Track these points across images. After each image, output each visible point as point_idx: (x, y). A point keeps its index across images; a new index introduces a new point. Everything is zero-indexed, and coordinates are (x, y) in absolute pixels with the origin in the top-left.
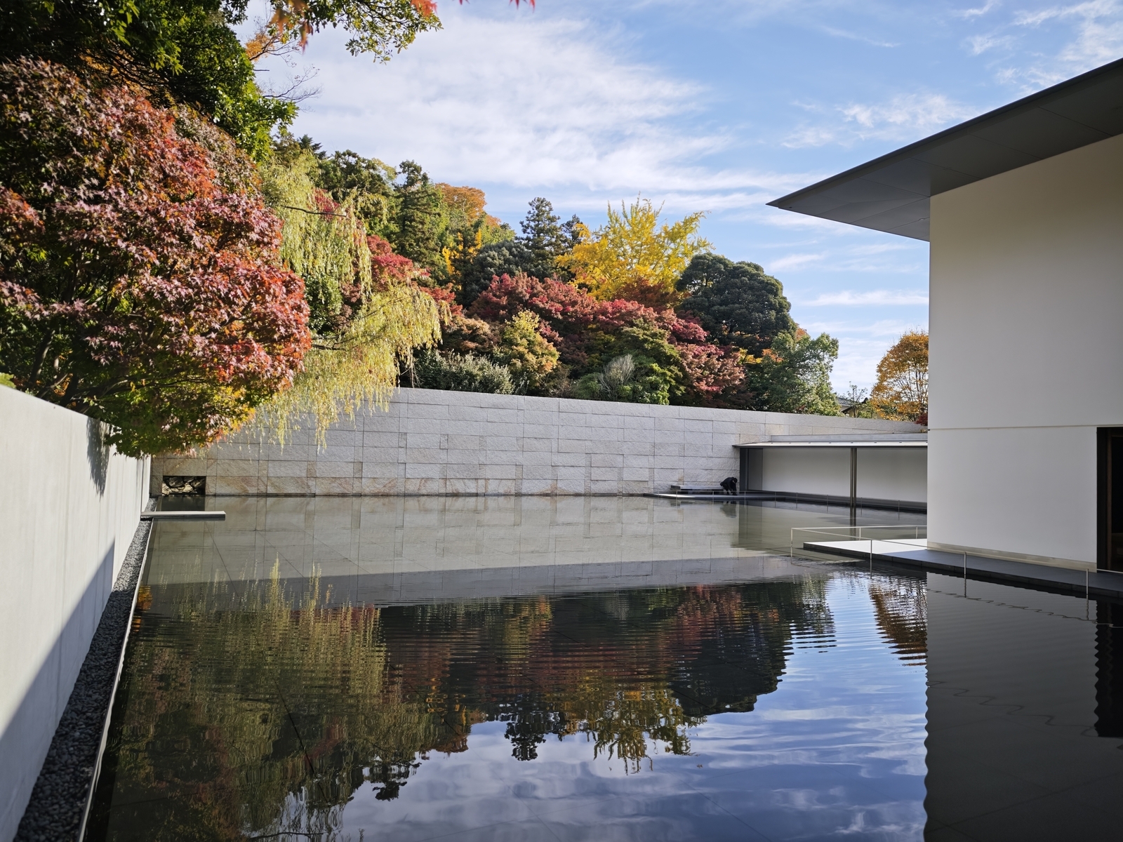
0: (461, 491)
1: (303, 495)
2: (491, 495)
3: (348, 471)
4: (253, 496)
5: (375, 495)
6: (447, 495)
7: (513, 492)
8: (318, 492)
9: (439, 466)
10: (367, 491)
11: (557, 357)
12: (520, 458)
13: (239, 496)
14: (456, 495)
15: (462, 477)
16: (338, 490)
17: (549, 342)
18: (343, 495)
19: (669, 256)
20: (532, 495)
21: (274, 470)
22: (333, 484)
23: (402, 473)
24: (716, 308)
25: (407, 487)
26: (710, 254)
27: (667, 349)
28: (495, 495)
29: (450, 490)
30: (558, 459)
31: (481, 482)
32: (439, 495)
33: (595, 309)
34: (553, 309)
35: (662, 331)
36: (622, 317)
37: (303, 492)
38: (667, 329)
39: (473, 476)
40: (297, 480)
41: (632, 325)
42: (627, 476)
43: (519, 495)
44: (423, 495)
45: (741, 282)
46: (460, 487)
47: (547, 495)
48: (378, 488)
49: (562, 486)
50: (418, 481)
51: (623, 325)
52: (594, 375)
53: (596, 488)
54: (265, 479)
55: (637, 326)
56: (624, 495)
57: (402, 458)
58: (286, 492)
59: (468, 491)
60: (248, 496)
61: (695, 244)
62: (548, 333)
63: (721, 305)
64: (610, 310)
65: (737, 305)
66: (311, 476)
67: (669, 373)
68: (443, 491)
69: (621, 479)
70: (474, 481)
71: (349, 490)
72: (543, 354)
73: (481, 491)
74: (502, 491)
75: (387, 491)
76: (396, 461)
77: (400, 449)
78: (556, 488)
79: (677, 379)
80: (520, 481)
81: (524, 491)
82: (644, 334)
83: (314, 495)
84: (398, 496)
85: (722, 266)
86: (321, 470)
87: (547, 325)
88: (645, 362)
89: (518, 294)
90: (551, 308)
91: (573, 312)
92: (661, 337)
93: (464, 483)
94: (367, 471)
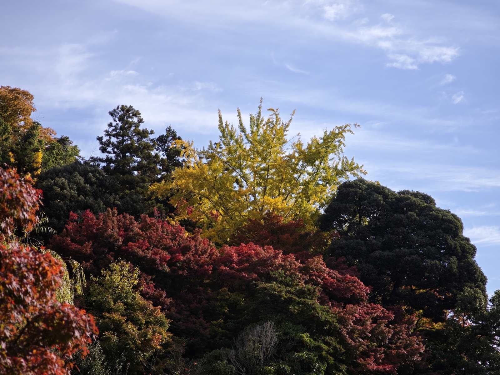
11: (167, 326)
17: (154, 305)
19: (306, 184)
24: (377, 253)
26: (362, 181)
27: (320, 311)
33: (214, 257)
34: (158, 257)
35: (310, 286)
36: (252, 268)
38: (316, 284)
41: (269, 279)
45: (408, 218)
51: (255, 280)
52: (222, 351)
55: (276, 280)
61: (340, 167)
62: (151, 292)
63: (383, 250)
64: (235, 257)
65: (405, 250)
67: (326, 347)
72: (147, 323)
79: (335, 354)
82: (288, 292)
85: (381, 198)
87: (150, 280)
88: (291, 331)
89: (107, 238)
90: (154, 257)
91: (184, 262)
92: (309, 295)
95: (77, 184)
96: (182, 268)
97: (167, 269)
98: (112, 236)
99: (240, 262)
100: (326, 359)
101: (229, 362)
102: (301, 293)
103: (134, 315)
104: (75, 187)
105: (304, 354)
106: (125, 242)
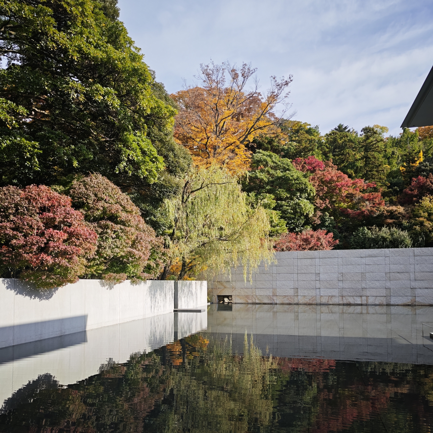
0: (352, 302)
1: (271, 304)
2: (370, 305)
3: (291, 292)
4: (250, 304)
5: (305, 304)
6: (344, 305)
7: (385, 303)
8: (278, 302)
9: (338, 289)
10: (301, 302)
12: (388, 284)
13: (245, 304)
14: (349, 305)
15: (352, 295)
16: (287, 302)
18: (290, 304)
20: (397, 305)
21: (258, 293)
22: (285, 299)
23: (319, 293)
25: (321, 300)
28: (373, 305)
29: (345, 302)
30: (415, 284)
31: (364, 298)
32: (339, 305)
37: (271, 302)
39: (358, 294)
40: (268, 297)
43: (388, 305)
44: (330, 305)
46: (351, 300)
47: (408, 305)
48: (307, 301)
49: (419, 300)
50: (327, 298)
54: (255, 297)
57: (318, 286)
58: (264, 302)
59: (356, 302)
60: (248, 304)
66: (275, 295)
68: (341, 302)
70: (359, 297)
71: (292, 301)
73: (364, 302)
74: (377, 303)
75: (311, 302)
76: (315, 287)
77: (317, 282)
78: (415, 301)
80: (389, 297)
81: (392, 303)
83: (276, 304)
84: (317, 304)
86: (279, 292)
89: (426, 186)
93: (353, 298)
94: (300, 293)
98: (429, 185)
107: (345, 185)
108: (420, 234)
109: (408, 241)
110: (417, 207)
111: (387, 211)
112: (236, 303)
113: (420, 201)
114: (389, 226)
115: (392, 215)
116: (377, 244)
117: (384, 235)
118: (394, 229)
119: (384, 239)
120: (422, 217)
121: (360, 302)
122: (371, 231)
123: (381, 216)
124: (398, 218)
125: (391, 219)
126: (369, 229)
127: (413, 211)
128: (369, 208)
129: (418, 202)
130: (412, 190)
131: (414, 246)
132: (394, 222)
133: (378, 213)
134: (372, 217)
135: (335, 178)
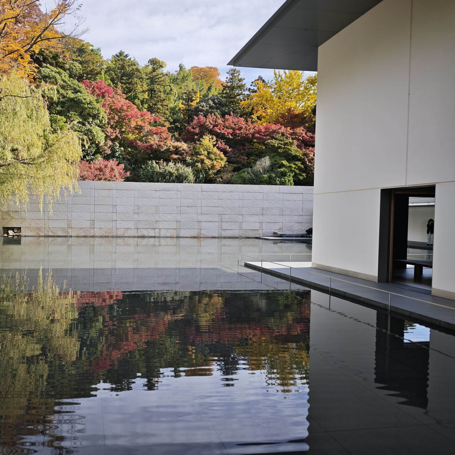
0: (146, 235)
1: (66, 236)
2: (162, 237)
3: (87, 224)
4: (42, 236)
5: (101, 237)
6: (138, 237)
7: (175, 236)
8: (73, 235)
9: (133, 222)
10: (97, 234)
11: (225, 160)
12: (179, 218)
13: (36, 236)
14: (143, 237)
15: (146, 228)
16: (83, 234)
17: (221, 151)
18: (86, 237)
20: (186, 237)
21: (52, 224)
22: (80, 231)
23: (115, 226)
25: (118, 233)
28: (165, 237)
29: (140, 234)
30: (201, 218)
31: (157, 230)
32: (134, 237)
33: (254, 131)
34: (227, 132)
36: (269, 134)
37: (66, 235)
39: (152, 227)
40: (62, 229)
41: (273, 138)
42: (245, 226)
43: (178, 237)
44: (126, 237)
46: (145, 233)
47: (195, 237)
48: (103, 233)
49: (204, 233)
50: (123, 230)
51: (268, 139)
52: (246, 169)
53: (225, 234)
54: (48, 229)
55: (276, 139)
56: (243, 238)
57: (114, 218)
58: (57, 235)
59: (150, 235)
60: (40, 236)
62: (222, 147)
64: (263, 130)
66: (70, 227)
68: (136, 235)
69: (241, 229)
70: (153, 230)
71: (88, 234)
72: (215, 159)
73: (157, 235)
74: (168, 235)
75: (107, 235)
76: (111, 219)
77: (113, 214)
78: (201, 234)
80: (179, 230)
81: (181, 235)
82: (279, 143)
83: (71, 237)
84: (113, 237)
86: (74, 224)
87: (223, 142)
88: (278, 160)
89: (206, 126)
90: (225, 132)
91: (239, 134)
92: (290, 144)
93: (147, 231)
94: (97, 225)
95: (209, 104)
96: (238, 136)
97: (231, 137)
98: (208, 125)
99: (265, 132)
100: (294, 171)
101: (248, 173)
102: (286, 144)
103: (211, 156)
104: (208, 106)
105: (282, 170)
106: (213, 127)
107: (135, 116)
108: (201, 171)
109: (191, 177)
110: (198, 145)
111: (174, 147)
112: (25, 236)
113: (201, 139)
114: (175, 161)
115: (177, 151)
116: (164, 178)
117: (171, 170)
118: (179, 165)
119: (171, 174)
120: (202, 155)
121: (153, 235)
122: (159, 165)
123: (168, 150)
124: (182, 154)
125: (176, 154)
126: (157, 163)
127: (194, 148)
128: (157, 142)
129: (199, 140)
130: (193, 128)
131: (196, 182)
132: (178, 158)
133: (165, 148)
134: (160, 151)
135: (125, 108)
